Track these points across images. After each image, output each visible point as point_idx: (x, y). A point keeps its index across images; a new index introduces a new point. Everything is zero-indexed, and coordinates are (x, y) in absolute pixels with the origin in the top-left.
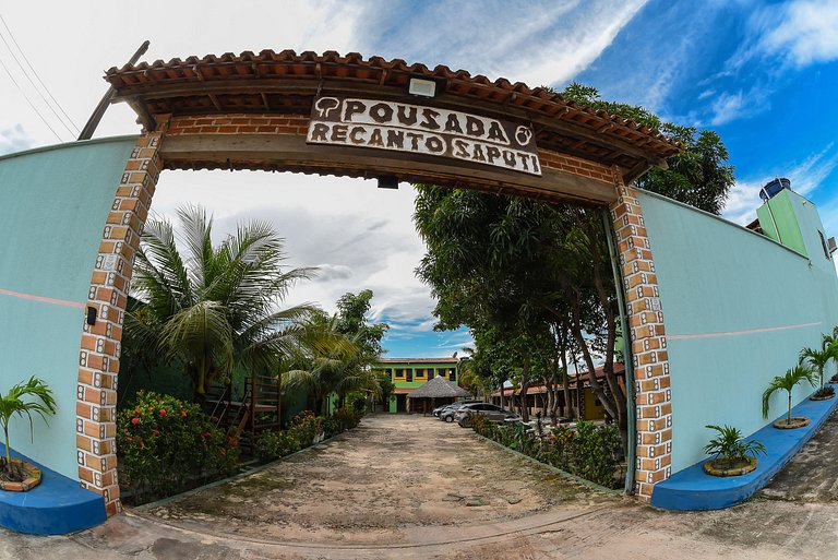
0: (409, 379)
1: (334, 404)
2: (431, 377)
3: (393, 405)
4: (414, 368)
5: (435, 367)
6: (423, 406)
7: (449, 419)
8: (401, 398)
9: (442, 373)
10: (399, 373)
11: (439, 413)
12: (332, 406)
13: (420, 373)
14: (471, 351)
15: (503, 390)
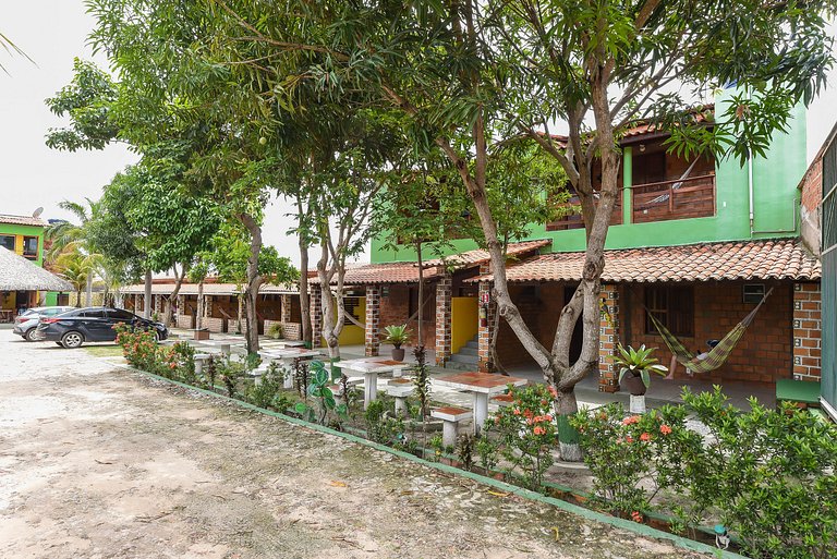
9: (8, 242)
14: (78, 209)
15: (150, 282)
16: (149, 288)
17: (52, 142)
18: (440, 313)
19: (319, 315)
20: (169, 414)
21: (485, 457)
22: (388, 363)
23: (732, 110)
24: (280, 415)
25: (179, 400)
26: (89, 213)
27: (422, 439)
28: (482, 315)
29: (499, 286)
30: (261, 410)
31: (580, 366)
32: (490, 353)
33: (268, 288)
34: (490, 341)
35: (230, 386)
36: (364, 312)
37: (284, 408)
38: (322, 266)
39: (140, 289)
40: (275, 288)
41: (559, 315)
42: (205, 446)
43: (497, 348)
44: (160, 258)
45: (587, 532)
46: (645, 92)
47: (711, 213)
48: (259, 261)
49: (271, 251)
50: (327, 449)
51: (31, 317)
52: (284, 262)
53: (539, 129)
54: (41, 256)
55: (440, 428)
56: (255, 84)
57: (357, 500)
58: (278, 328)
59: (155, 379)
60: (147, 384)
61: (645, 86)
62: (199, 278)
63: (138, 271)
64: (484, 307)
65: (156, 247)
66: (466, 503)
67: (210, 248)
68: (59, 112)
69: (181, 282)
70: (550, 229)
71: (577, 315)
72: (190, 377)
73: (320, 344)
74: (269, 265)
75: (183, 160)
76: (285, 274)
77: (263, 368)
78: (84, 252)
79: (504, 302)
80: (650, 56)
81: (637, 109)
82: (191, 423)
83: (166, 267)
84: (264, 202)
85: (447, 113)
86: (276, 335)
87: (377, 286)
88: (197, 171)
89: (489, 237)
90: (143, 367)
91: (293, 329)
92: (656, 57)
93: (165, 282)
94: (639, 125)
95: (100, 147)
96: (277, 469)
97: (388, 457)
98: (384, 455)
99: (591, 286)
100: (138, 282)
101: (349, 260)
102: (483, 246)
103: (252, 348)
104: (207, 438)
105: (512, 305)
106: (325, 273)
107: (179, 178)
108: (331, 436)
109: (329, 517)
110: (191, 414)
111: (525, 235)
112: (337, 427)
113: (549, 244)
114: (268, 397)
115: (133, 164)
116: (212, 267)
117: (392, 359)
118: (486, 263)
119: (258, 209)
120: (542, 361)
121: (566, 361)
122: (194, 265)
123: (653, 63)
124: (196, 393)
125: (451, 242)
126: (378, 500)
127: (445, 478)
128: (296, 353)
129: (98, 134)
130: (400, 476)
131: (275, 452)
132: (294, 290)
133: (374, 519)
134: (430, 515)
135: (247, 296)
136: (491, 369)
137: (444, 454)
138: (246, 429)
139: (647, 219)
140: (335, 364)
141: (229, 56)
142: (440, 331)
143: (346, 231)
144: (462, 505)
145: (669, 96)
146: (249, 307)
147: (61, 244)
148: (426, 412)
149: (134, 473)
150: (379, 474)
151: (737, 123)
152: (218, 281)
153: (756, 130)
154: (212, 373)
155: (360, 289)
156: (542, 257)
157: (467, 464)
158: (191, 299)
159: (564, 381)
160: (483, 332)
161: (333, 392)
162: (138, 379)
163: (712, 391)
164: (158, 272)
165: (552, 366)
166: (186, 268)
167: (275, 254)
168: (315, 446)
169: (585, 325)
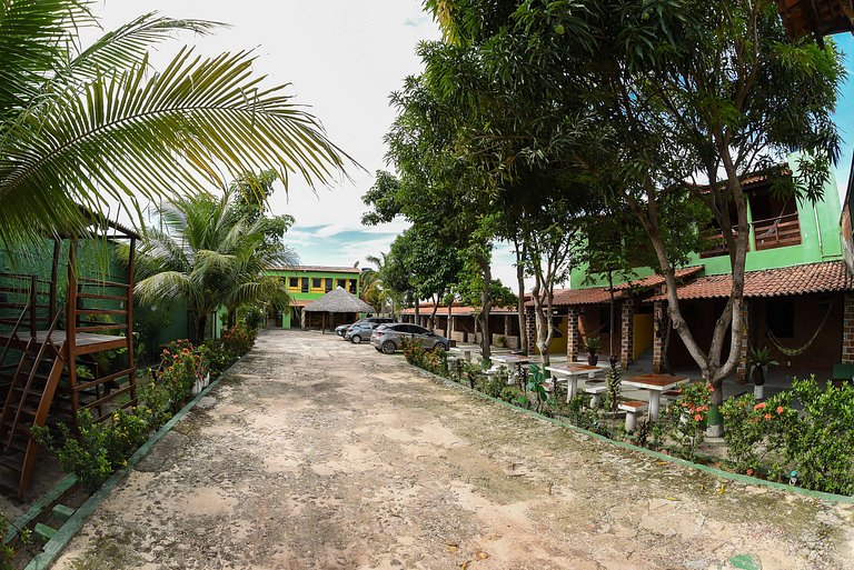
0: (305, 289)
1: (222, 319)
2: (329, 289)
3: (287, 320)
4: (310, 276)
5: (334, 277)
6: (322, 321)
7: (357, 339)
8: (297, 311)
9: (342, 283)
10: (294, 282)
11: (344, 331)
12: (219, 323)
13: (317, 283)
14: (377, 261)
15: (418, 306)
16: (417, 311)
17: (364, 222)
18: (624, 326)
19: (533, 330)
20: (433, 396)
21: (656, 438)
22: (586, 367)
23: (801, 168)
24: (506, 404)
25: (438, 388)
26: (382, 261)
27: (610, 424)
28: (656, 328)
29: (673, 304)
30: (493, 399)
31: (727, 367)
32: (662, 359)
33: (496, 310)
34: (662, 349)
35: (472, 381)
36: (567, 328)
37: (509, 399)
38: (536, 292)
39: (413, 311)
40: (500, 310)
41: (714, 326)
42: (457, 420)
43: (667, 354)
44: (424, 291)
45: (718, 485)
46: (751, 154)
47: (799, 242)
48: (489, 290)
49: (498, 283)
50: (541, 429)
51: (354, 329)
52: (506, 290)
53: (689, 180)
54: (358, 292)
55: (623, 417)
56: (485, 165)
57: (562, 466)
58: (502, 340)
59: (424, 373)
60: (419, 375)
61: (750, 149)
62: (450, 303)
63: (410, 299)
64: (658, 321)
65: (422, 283)
66: (640, 470)
67: (456, 281)
68: (368, 203)
69: (438, 306)
70: (702, 257)
71: (726, 326)
72: (446, 373)
73: (534, 351)
74: (497, 293)
75: (438, 222)
76: (508, 299)
77: (494, 369)
78: (381, 288)
79: (676, 318)
80: (747, 130)
81: (749, 166)
82: (448, 404)
83: (428, 296)
84: (491, 246)
85: (625, 172)
86: (502, 345)
87: (576, 307)
88: (447, 229)
89: (663, 266)
90: (416, 365)
91: (513, 340)
92: (752, 130)
93: (427, 306)
94: (751, 177)
95: (389, 220)
96: (505, 441)
97: (586, 437)
98: (582, 436)
99: (737, 302)
100: (411, 306)
101: (557, 287)
102: (658, 272)
103: (486, 355)
104: (458, 415)
105: (682, 320)
106: (538, 297)
107: (436, 235)
108: (544, 420)
109: (542, 475)
110: (448, 398)
111: (687, 263)
112: (549, 414)
113: (703, 269)
114: (498, 389)
115: (407, 229)
116: (457, 295)
117: (587, 364)
118: (659, 285)
119: (487, 252)
120: (702, 363)
121: (718, 363)
122: (445, 294)
123: (750, 134)
124: (449, 383)
125: (634, 270)
126: (577, 466)
127: (626, 454)
128: (517, 359)
129: (388, 213)
130: (593, 450)
131: (504, 429)
132: (514, 311)
133: (574, 479)
134: (614, 478)
135: (482, 316)
136: (662, 371)
137: (626, 435)
138: (484, 412)
139: (764, 248)
140: (547, 368)
141: (467, 152)
142: (625, 342)
143: (553, 265)
144: (637, 471)
145: (765, 157)
146: (483, 324)
147: (368, 283)
148: (615, 406)
149: (415, 432)
150: (578, 449)
151: (805, 176)
152: (462, 305)
153: (816, 182)
154: (460, 371)
155: (563, 309)
156: (699, 280)
157: (643, 443)
158: (443, 319)
159: (716, 378)
160: (657, 341)
161: (546, 389)
162: (413, 371)
163: (809, 379)
164: (423, 300)
165: (709, 368)
166: (440, 296)
167: (500, 285)
168: (532, 427)
169: (733, 334)
